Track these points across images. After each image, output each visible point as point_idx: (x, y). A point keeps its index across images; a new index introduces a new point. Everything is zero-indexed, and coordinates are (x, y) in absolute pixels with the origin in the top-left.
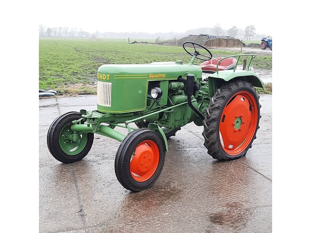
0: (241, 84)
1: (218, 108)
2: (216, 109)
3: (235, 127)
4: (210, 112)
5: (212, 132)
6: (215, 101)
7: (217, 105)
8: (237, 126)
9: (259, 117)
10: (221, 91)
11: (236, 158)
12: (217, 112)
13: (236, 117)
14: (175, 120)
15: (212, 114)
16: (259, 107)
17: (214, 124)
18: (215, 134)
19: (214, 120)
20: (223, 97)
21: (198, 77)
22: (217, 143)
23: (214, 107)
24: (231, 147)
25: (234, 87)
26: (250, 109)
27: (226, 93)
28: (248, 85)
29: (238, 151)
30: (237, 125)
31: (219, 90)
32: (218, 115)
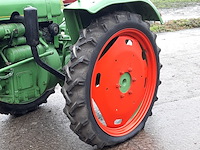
0: (122, 18)
1: (83, 63)
2: (80, 65)
3: (121, 90)
4: (72, 73)
5: (78, 108)
6: (78, 50)
7: (81, 59)
8: (125, 87)
9: (159, 67)
10: (88, 32)
11: (129, 139)
12: (82, 72)
13: (121, 74)
14: (20, 90)
15: (74, 76)
16: (157, 52)
17: (81, 93)
18: (85, 110)
19: (77, 86)
20: (91, 43)
21: (54, 14)
22: (90, 125)
23: (77, 62)
24: (117, 122)
25: (110, 24)
26: (144, 57)
27: (97, 35)
28: (135, 18)
29: (130, 127)
30: (125, 85)
31: (84, 31)
32: (84, 76)
